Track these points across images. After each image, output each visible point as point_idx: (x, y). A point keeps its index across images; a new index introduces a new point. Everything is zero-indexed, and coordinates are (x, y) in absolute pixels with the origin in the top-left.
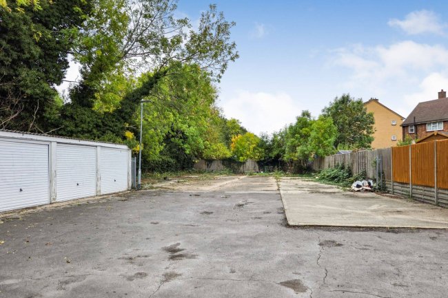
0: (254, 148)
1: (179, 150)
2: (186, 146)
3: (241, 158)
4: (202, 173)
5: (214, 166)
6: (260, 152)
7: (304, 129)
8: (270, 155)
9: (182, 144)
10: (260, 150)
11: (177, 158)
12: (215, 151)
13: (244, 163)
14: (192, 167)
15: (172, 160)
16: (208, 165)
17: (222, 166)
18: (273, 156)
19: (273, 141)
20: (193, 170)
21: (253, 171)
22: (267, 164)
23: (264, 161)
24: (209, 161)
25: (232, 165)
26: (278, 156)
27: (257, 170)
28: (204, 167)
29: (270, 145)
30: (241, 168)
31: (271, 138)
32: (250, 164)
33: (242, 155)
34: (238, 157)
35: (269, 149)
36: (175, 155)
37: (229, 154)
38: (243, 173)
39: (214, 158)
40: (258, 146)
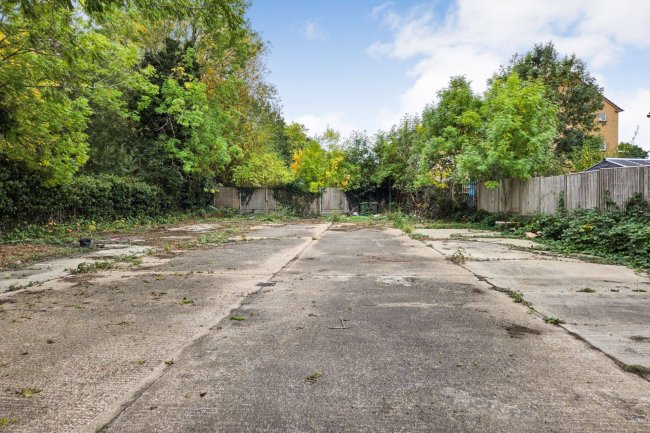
0: (341, 165)
1: (168, 163)
2: (183, 154)
3: (313, 184)
4: (229, 217)
5: (257, 201)
6: (351, 173)
7: (464, 114)
8: (373, 178)
9: (175, 150)
10: (353, 167)
11: (164, 182)
12: (258, 169)
13: (319, 195)
14: (208, 203)
15: (146, 188)
16: (243, 199)
17: (273, 203)
18: (379, 181)
19: (379, 150)
20: (208, 210)
21: (339, 212)
22: (365, 198)
23: (361, 190)
24: (247, 191)
25: (295, 199)
26: (389, 181)
27: (347, 210)
28: (236, 203)
29: (371, 159)
30: (314, 206)
31: (372, 143)
32: (332, 198)
33: (314, 179)
34: (307, 183)
35: (369, 166)
36: (156, 174)
37: (288, 176)
38: (316, 217)
39: (257, 184)
40: (347, 160)
